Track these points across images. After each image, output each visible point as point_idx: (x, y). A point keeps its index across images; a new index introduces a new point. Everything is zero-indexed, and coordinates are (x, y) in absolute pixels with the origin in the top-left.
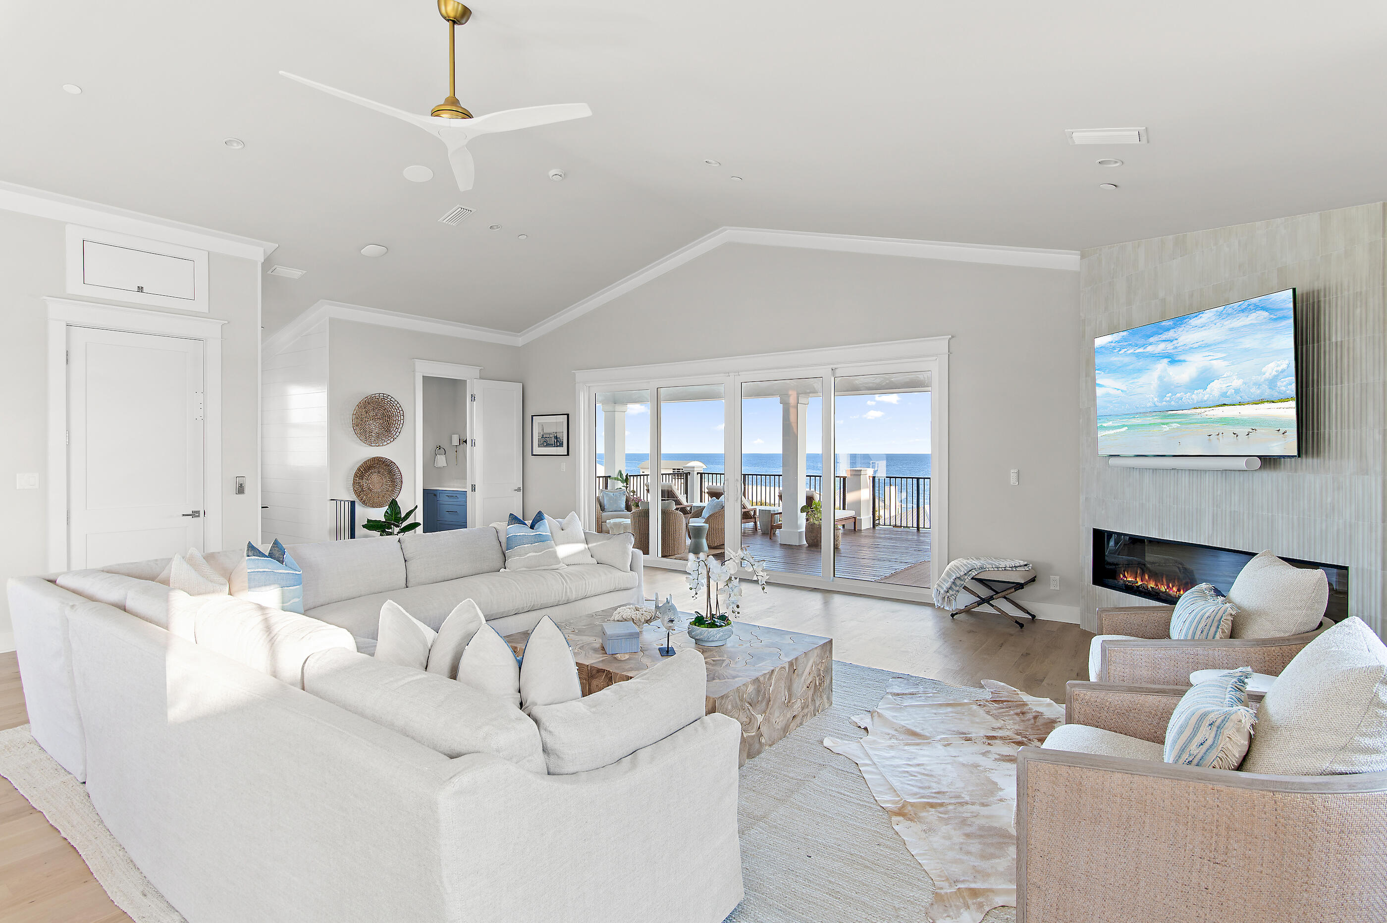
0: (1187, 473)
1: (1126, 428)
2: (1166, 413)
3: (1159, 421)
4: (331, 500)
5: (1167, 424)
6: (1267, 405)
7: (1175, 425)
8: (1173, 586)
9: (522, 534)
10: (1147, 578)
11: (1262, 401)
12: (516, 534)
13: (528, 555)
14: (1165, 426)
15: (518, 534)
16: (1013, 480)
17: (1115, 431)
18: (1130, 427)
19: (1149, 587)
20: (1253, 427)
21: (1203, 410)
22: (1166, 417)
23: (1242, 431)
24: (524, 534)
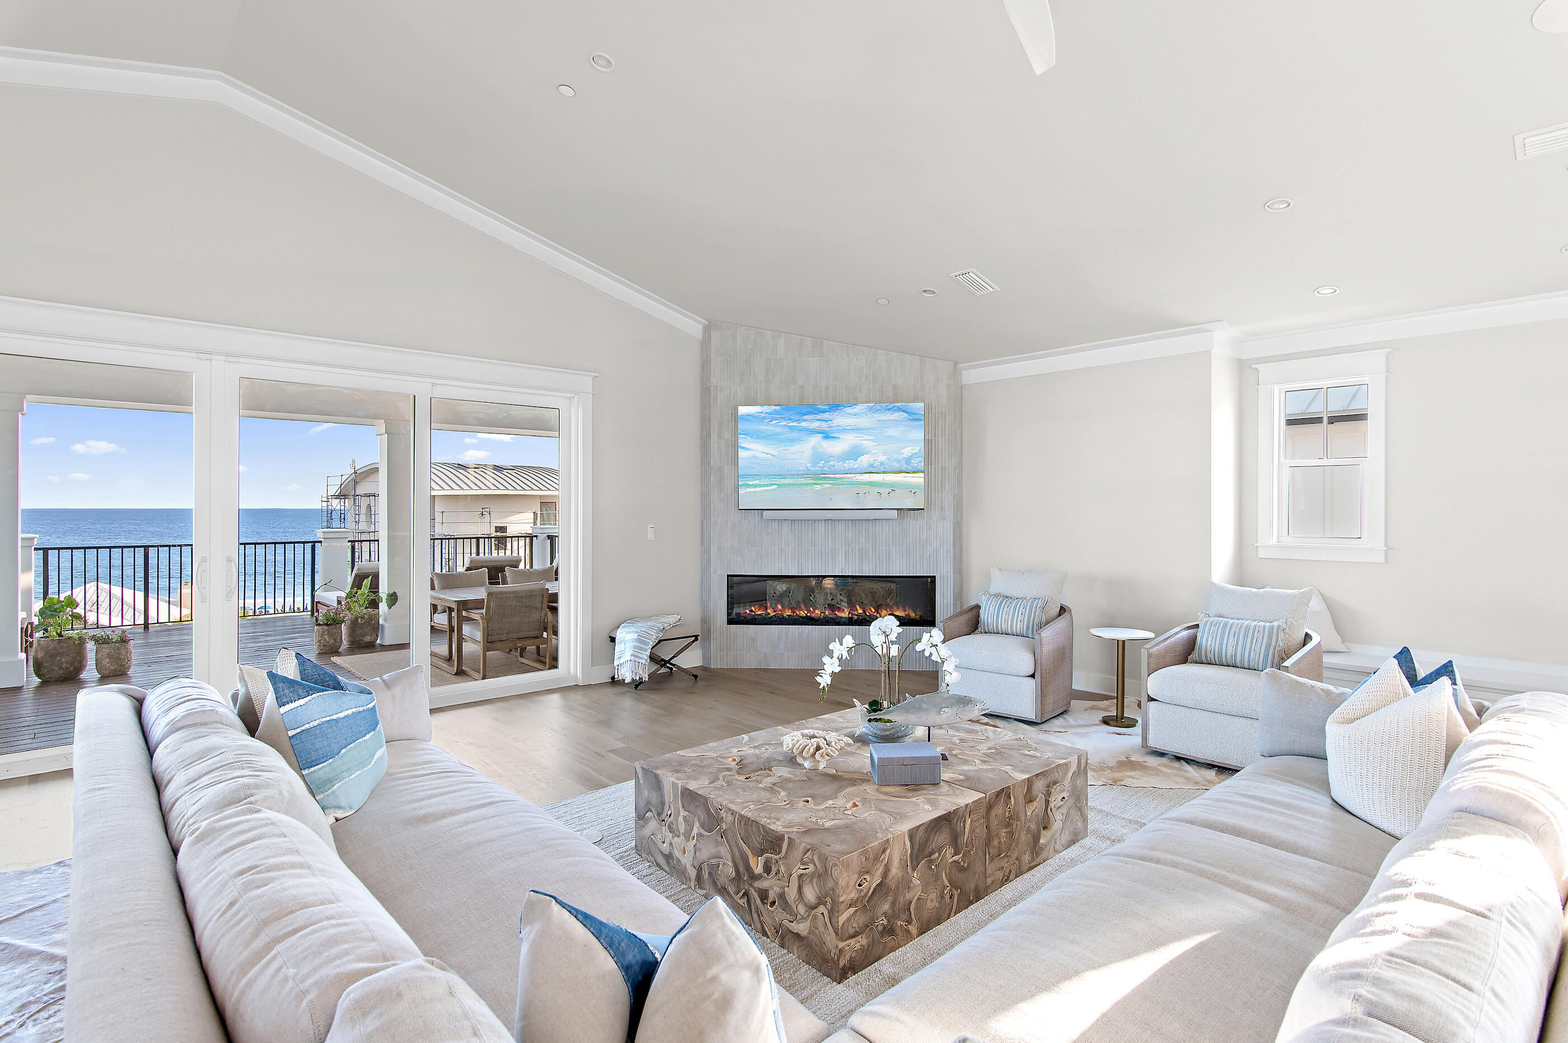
0: (823, 523)
1: (776, 486)
2: (819, 476)
3: (812, 481)
5: (819, 484)
6: (903, 474)
7: (826, 486)
8: (814, 610)
10: (780, 607)
11: (901, 472)
14: (818, 486)
16: (650, 534)
17: (763, 489)
18: (779, 485)
19: (785, 615)
20: (893, 488)
21: (853, 475)
22: (818, 479)
23: (884, 491)
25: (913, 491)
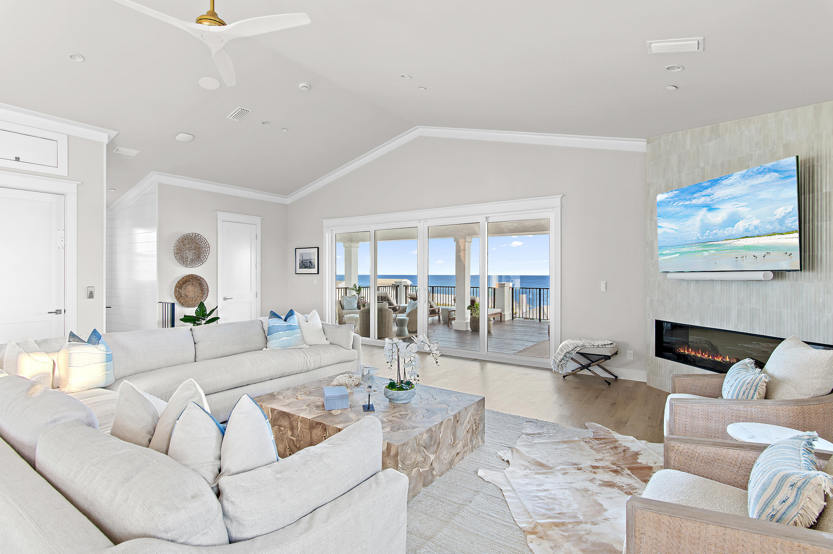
0: (720, 283)
1: (679, 254)
2: (705, 244)
3: (701, 249)
4: (159, 302)
5: (707, 251)
6: (777, 236)
7: (712, 252)
9: (278, 325)
10: (690, 350)
11: (774, 234)
12: (274, 325)
13: (282, 339)
14: (705, 252)
15: (276, 325)
16: (603, 288)
17: (671, 256)
18: (681, 253)
20: (768, 250)
21: (732, 241)
22: (705, 246)
23: (759, 254)
24: (279, 324)
25: (789, 253)
